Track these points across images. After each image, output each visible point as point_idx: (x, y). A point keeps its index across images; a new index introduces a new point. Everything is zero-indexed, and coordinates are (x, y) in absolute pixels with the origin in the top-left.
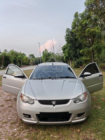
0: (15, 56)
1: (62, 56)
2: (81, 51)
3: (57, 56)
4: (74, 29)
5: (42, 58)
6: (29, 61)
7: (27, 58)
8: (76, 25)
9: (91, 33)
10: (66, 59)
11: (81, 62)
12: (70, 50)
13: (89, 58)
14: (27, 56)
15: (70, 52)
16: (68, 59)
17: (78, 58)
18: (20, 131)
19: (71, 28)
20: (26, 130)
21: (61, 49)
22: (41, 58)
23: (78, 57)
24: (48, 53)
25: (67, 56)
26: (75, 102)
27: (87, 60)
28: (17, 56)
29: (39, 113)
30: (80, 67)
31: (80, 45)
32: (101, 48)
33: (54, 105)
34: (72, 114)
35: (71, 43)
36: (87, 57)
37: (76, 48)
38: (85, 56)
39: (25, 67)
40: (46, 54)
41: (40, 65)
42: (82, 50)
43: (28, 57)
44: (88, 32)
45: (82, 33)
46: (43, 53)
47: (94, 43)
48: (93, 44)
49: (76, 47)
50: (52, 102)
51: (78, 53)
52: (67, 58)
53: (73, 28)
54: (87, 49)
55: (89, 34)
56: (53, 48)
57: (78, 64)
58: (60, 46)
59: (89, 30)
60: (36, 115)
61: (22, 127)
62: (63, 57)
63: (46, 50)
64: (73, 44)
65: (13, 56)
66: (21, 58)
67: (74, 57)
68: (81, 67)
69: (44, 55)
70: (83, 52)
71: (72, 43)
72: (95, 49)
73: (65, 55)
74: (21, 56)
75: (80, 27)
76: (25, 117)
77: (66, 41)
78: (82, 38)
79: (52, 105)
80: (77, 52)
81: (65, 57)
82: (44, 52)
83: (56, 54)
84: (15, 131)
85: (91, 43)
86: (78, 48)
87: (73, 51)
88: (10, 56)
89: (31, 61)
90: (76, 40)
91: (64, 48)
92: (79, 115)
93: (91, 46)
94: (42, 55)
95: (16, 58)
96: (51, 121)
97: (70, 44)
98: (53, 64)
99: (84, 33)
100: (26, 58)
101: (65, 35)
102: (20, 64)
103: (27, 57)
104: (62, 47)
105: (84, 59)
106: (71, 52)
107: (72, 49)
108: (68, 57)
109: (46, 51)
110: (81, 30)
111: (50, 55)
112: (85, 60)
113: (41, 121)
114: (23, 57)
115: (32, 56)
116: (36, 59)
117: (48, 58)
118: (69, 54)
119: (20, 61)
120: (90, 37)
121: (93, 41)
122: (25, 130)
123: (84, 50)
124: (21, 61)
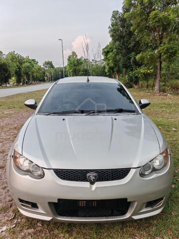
0: (18, 63)
1: (102, 65)
2: (138, 57)
3: (93, 65)
4: (127, 12)
5: (67, 69)
6: (44, 73)
7: (40, 69)
8: (131, 5)
9: (159, 21)
10: (109, 71)
11: (136, 77)
12: (117, 54)
13: (152, 71)
14: (39, 64)
15: (118, 57)
16: (113, 72)
17: (132, 70)
18: (14, 233)
19: (121, 11)
20: (28, 229)
21: (101, 52)
22: (65, 68)
23: (132, 68)
24: (78, 60)
25: (112, 65)
26: (142, 175)
27: (148, 74)
28: (22, 64)
29: (56, 201)
30: (135, 85)
31: (137, 44)
32: (176, 50)
33: (92, 183)
34: (134, 202)
35: (120, 41)
36: (148, 69)
37: (129, 51)
38: (146, 65)
39: (38, 84)
40: (74, 62)
41: (61, 81)
42: (141, 54)
43: (42, 66)
44: (154, 19)
45: (142, 20)
46: (69, 60)
47: (163, 42)
48: (161, 43)
49: (129, 49)
50: (88, 175)
51: (131, 61)
52: (111, 69)
53: (126, 10)
54: (150, 53)
55: (156, 22)
56: (87, 51)
57: (131, 81)
58: (100, 46)
59: (156, 14)
60: (50, 203)
61: (19, 220)
62: (104, 67)
63: (74, 53)
64: (124, 42)
65: (15, 65)
66: (28, 67)
67: (123, 67)
68: (136, 87)
69: (71, 64)
70: (142, 58)
71: (122, 40)
72: (165, 53)
73: (108, 64)
74: (29, 64)
75: (139, 8)
76: (23, 205)
77: (112, 36)
78: (142, 31)
79: (88, 183)
80: (131, 58)
81: (107, 67)
82: (70, 57)
83: (91, 61)
84: (4, 233)
85: (158, 42)
86: (133, 51)
87: (123, 57)
88: (9, 63)
89: (47, 74)
90: (131, 34)
91: (106, 50)
92: (151, 204)
93: (156, 47)
94: (66, 64)
95: (19, 68)
96: (85, 216)
97: (117, 43)
98: (88, 81)
99: (146, 20)
100: (38, 69)
101: (110, 24)
102: (29, 79)
103: (40, 66)
104: (103, 49)
105: (142, 71)
106: (119, 59)
107: (121, 53)
108: (113, 68)
109: (73, 55)
110: (141, 14)
111: (82, 63)
112: (144, 74)
113: (61, 215)
114: (33, 67)
115: (50, 64)
116: (55, 70)
117: (78, 68)
118: (116, 62)
119: (27, 74)
120: (157, 29)
121: (161, 38)
122: (25, 231)
123: (145, 54)
124: (29, 73)
